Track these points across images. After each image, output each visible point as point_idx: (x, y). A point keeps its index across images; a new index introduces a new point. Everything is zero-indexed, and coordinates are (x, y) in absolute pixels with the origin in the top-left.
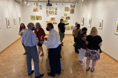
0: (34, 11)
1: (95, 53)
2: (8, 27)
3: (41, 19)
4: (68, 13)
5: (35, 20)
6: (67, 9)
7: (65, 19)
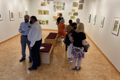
0: (42, 5)
1: (79, 50)
2: (12, 19)
3: (48, 14)
4: (76, 9)
5: (42, 14)
6: (75, 5)
7: (73, 15)
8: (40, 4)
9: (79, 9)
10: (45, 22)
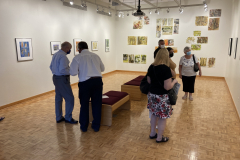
1: (157, 101)
2: (77, 53)
3: (146, 43)
5: (134, 44)
7: (196, 43)
8: (132, 26)
9: (210, 29)
10: (140, 59)
